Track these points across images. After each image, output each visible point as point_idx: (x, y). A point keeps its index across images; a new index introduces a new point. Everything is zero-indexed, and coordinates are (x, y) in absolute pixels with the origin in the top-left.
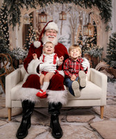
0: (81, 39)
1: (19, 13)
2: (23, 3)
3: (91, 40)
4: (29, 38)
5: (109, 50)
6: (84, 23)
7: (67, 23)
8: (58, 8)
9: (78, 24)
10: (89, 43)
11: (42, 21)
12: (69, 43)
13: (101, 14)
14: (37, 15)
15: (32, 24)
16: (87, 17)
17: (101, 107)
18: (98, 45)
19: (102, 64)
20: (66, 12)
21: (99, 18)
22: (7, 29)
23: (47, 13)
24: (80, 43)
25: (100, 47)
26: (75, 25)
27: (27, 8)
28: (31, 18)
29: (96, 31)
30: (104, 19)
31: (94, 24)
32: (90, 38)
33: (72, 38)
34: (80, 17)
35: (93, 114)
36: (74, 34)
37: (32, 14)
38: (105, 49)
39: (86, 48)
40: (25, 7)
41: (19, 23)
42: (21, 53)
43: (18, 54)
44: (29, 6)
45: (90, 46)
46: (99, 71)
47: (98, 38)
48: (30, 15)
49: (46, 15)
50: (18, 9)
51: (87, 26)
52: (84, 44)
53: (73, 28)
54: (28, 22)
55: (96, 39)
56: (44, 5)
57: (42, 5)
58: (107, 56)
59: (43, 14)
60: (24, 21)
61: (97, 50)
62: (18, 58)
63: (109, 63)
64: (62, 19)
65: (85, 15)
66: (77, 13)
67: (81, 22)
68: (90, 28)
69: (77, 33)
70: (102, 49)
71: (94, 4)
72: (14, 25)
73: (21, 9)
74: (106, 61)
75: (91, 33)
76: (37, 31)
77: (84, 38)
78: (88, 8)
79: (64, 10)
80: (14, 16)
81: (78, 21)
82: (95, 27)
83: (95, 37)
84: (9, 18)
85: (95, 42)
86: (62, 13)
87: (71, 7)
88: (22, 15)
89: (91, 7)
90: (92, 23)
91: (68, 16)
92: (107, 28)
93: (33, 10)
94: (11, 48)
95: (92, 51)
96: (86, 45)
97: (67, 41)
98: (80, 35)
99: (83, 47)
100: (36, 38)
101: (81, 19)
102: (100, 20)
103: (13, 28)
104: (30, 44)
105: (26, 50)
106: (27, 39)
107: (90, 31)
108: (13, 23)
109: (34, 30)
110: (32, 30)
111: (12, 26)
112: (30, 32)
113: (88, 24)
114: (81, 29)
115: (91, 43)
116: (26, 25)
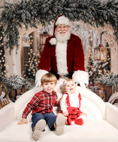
0: (92, 64)
1: (17, 34)
2: (22, 21)
3: (104, 65)
4: (29, 64)
6: (95, 45)
9: (88, 46)
10: (101, 69)
13: (115, 34)
14: (38, 36)
15: (32, 47)
16: (99, 37)
18: (112, 71)
20: (73, 31)
21: (112, 39)
22: (3, 53)
23: (50, 33)
24: (90, 69)
25: (115, 74)
27: (27, 27)
28: (31, 39)
29: (109, 54)
31: (107, 45)
32: (102, 63)
34: (90, 38)
39: (98, 75)
40: (24, 26)
41: (17, 46)
42: (20, 82)
43: (16, 83)
44: (29, 25)
45: (103, 73)
47: (112, 62)
48: (29, 36)
49: (49, 36)
50: (16, 30)
51: (98, 48)
52: (95, 70)
54: (27, 45)
55: (109, 64)
56: (46, 23)
57: (44, 24)
59: (45, 34)
60: (23, 43)
61: (111, 77)
62: (15, 87)
65: (96, 35)
66: (86, 33)
67: (91, 43)
68: (103, 51)
70: (117, 77)
71: (106, 21)
72: (12, 48)
73: (19, 29)
75: (103, 56)
76: (38, 55)
77: (95, 63)
78: (100, 27)
80: (11, 37)
81: (88, 42)
82: (108, 50)
83: (109, 61)
84: (6, 40)
85: (108, 67)
87: (78, 26)
88: (21, 36)
89: (103, 26)
90: (104, 45)
94: (8, 75)
96: (97, 72)
98: (90, 59)
99: (94, 73)
100: (37, 63)
101: (92, 39)
102: (114, 41)
103: (10, 51)
104: (29, 70)
105: (25, 78)
106: (27, 65)
107: (102, 55)
108: (10, 46)
109: (34, 54)
110: (32, 54)
111: (9, 49)
112: (29, 57)
113: (100, 46)
114: (91, 52)
115: (103, 69)
116: (25, 48)
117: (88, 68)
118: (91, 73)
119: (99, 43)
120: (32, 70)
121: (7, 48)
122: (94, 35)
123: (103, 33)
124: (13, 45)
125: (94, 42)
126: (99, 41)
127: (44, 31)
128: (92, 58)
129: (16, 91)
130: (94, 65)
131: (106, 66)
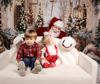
0: (71, 21)
3: (81, 22)
4: (20, 19)
5: (97, 33)
6: (74, 6)
7: (57, 5)
9: (69, 7)
11: (34, 2)
15: (23, 5)
19: (90, 46)
21: (89, 1)
24: (69, 25)
25: (89, 29)
26: (65, 7)
29: (85, 13)
30: (94, 2)
31: (84, 6)
32: (79, 21)
36: (64, 16)
38: (94, 32)
39: (76, 31)
41: (11, 4)
42: (13, 33)
43: (9, 34)
45: (80, 28)
46: (86, 54)
47: (87, 20)
51: (77, 8)
52: (73, 26)
53: (63, 10)
54: (20, 4)
55: (85, 21)
58: (96, 39)
60: (16, 2)
61: (86, 32)
62: (9, 38)
63: (97, 46)
64: (53, 1)
67: (71, 4)
68: (80, 11)
69: (67, 16)
70: (91, 32)
72: (6, 6)
74: (94, 44)
76: (28, 12)
77: (74, 20)
81: (68, 3)
82: (85, 10)
83: (85, 19)
85: (84, 24)
90: (82, 6)
92: (97, 11)
94: (3, 28)
95: (81, 33)
96: (75, 28)
98: (70, 17)
99: (73, 29)
100: (27, 19)
101: (72, 1)
102: (90, 3)
103: (5, 8)
104: (21, 24)
105: (17, 30)
106: (19, 20)
107: (80, 14)
108: (5, 4)
109: (25, 11)
110: (23, 12)
111: (4, 7)
112: (21, 13)
113: (78, 6)
114: (71, 11)
115: (80, 25)
116: (17, 6)
117: (68, 24)
118: (70, 28)
119: (78, 4)
120: (23, 25)
121: (3, 5)
124: (8, 3)
125: (74, 3)
126: (78, 2)
128: (72, 16)
130: (73, 22)
131: (82, 23)
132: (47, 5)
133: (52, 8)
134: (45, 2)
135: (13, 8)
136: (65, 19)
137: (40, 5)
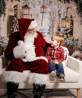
0: (59, 30)
3: (68, 31)
4: (13, 28)
6: (62, 17)
7: (47, 16)
8: (39, 2)
9: (57, 17)
10: (66, 34)
11: (25, 13)
12: (49, 33)
13: (77, 9)
14: (21, 8)
15: (16, 16)
16: (65, 11)
17: (77, 89)
18: (73, 36)
19: (77, 53)
20: (47, 6)
21: (75, 13)
23: (30, 6)
25: (76, 38)
26: (54, 18)
28: (15, 10)
29: (72, 23)
30: (80, 13)
31: (71, 17)
32: (67, 30)
33: (51, 30)
34: (59, 11)
35: (69, 96)
36: (53, 26)
37: (16, 6)
38: (80, 40)
41: (5, 14)
43: (3, 42)
45: (67, 37)
47: (74, 30)
48: (14, 7)
49: (29, 8)
50: (4, 2)
51: (65, 19)
52: (62, 34)
53: (52, 20)
54: (12, 14)
55: (72, 31)
58: (81, 46)
59: (26, 7)
61: (73, 40)
62: (2, 46)
64: (43, 12)
65: (63, 9)
66: (56, 7)
67: (60, 15)
68: (68, 21)
69: (56, 25)
70: (78, 40)
73: (6, 2)
74: (80, 51)
77: (62, 29)
78: (67, 3)
79: (45, 4)
81: (57, 14)
82: (72, 20)
83: (72, 29)
85: (71, 33)
86: (43, 7)
87: (51, 2)
88: (7, 7)
89: (69, 2)
90: (69, 17)
91: (48, 9)
93: (17, 3)
95: (69, 41)
96: (63, 36)
97: (47, 32)
101: (60, 12)
102: (76, 14)
106: (11, 29)
107: (67, 24)
112: (14, 23)
113: (66, 17)
114: (60, 22)
115: (68, 34)
116: (10, 16)
117: (57, 33)
119: (65, 15)
122: (62, 9)
123: (69, 8)
124: (2, 13)
125: (62, 14)
127: (25, 4)
128: (60, 26)
129: (3, 48)
130: (61, 31)
131: (70, 32)
132: (37, 16)
133: (42, 18)
134: (36, 13)
135: (6, 18)
136: (54, 29)
137: (31, 16)
